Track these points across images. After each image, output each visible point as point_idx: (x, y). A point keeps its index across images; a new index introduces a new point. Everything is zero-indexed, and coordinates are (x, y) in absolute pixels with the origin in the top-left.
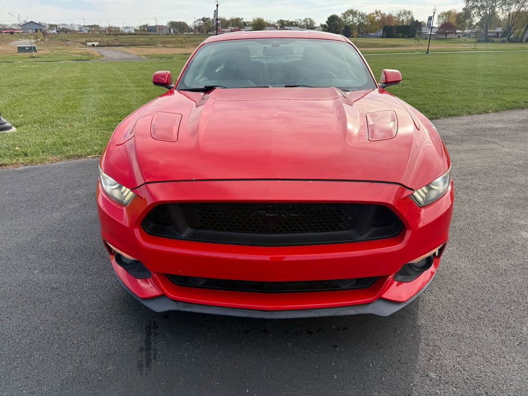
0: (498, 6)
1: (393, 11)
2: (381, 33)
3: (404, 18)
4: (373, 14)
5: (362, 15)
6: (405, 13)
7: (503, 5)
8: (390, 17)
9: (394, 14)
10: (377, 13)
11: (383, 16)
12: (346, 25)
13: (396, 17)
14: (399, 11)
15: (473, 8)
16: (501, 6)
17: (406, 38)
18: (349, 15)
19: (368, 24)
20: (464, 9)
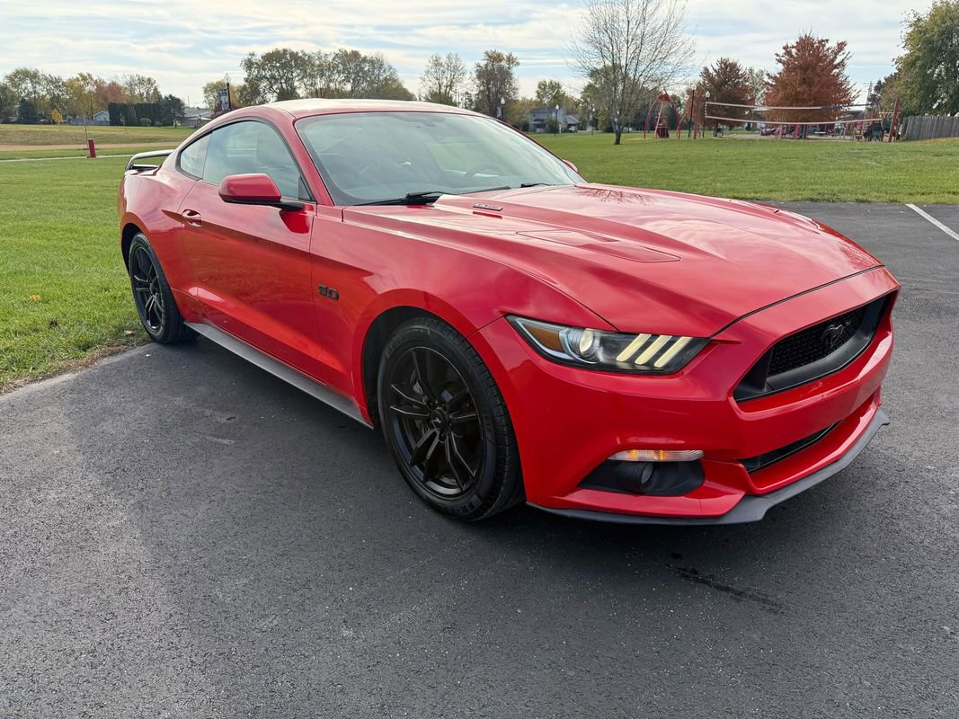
0: (297, 79)
1: (116, 77)
2: (106, 116)
3: (142, 91)
4: (78, 79)
5: (54, 82)
6: (141, 81)
7: (303, 77)
8: (114, 88)
9: (121, 82)
10: (84, 78)
11: (99, 84)
12: (23, 100)
13: (126, 88)
14: (128, 78)
15: (261, 78)
16: (302, 79)
17: (159, 126)
18: (22, 80)
19: (71, 98)
20: (246, 80)
